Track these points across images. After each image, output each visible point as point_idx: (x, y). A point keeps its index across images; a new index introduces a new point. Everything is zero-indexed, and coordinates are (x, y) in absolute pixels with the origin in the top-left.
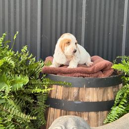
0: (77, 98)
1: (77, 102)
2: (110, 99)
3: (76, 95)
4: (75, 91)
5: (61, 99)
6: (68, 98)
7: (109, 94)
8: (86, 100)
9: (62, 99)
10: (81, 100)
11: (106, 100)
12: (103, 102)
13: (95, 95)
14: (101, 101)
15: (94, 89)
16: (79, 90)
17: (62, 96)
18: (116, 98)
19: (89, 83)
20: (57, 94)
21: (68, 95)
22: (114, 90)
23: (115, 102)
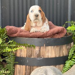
0: (39, 55)
1: (39, 59)
2: (65, 55)
3: (38, 53)
4: (37, 50)
5: (25, 57)
6: (31, 55)
7: (64, 51)
8: (46, 57)
9: (27, 57)
10: (42, 57)
11: (62, 56)
12: (59, 58)
13: (53, 52)
14: (58, 56)
15: (52, 47)
16: (40, 49)
17: (26, 55)
18: (70, 54)
19: (48, 42)
20: (22, 53)
21: (32, 54)
22: (68, 47)
23: (69, 57)
